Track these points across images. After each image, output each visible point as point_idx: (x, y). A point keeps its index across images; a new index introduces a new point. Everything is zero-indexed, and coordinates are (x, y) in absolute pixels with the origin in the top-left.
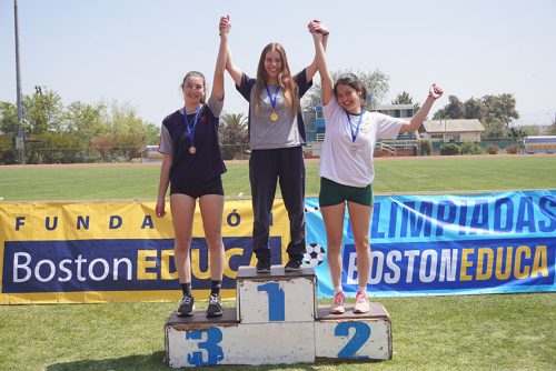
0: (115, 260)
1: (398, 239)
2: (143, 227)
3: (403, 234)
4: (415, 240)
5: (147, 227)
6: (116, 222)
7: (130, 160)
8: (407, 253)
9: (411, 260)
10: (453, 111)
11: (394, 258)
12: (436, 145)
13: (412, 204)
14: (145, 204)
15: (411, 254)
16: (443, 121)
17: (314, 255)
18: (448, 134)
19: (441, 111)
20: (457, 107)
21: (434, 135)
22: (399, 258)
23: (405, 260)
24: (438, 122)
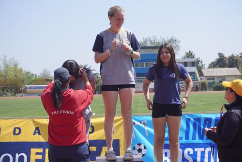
0: (17, 154)
1: (191, 141)
2: (34, 134)
3: (194, 138)
4: (201, 141)
5: (37, 134)
6: (17, 131)
7: (15, 95)
8: (196, 150)
9: (199, 154)
10: (221, 62)
11: (189, 152)
12: (211, 84)
13: (198, 119)
14: (35, 120)
15: (199, 150)
16: (215, 69)
17: (140, 151)
18: (218, 77)
19: (213, 63)
20: (223, 60)
21: (209, 78)
22: (191, 153)
23: (195, 154)
24: (212, 70)
